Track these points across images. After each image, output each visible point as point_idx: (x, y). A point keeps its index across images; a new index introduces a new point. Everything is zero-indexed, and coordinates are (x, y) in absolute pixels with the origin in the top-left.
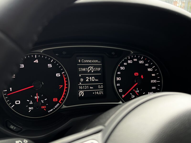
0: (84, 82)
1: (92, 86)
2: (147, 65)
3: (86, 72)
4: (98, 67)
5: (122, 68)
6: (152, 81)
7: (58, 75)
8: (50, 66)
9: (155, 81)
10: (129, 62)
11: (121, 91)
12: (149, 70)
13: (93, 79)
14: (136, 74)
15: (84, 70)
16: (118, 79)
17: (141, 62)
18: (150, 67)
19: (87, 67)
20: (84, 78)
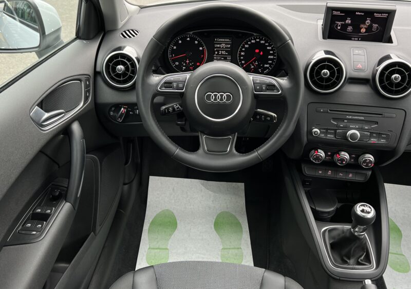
0: (218, 54)
1: (223, 57)
2: (267, 44)
3: (220, 48)
4: (229, 44)
5: (246, 46)
6: (269, 57)
7: (201, 48)
8: (196, 42)
9: (272, 57)
10: (253, 41)
11: (243, 62)
12: (268, 48)
13: (224, 52)
14: (257, 51)
15: (218, 46)
16: (242, 54)
17: (262, 42)
18: (269, 46)
19: (221, 44)
20: (218, 51)
